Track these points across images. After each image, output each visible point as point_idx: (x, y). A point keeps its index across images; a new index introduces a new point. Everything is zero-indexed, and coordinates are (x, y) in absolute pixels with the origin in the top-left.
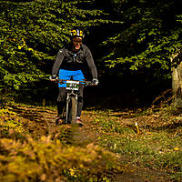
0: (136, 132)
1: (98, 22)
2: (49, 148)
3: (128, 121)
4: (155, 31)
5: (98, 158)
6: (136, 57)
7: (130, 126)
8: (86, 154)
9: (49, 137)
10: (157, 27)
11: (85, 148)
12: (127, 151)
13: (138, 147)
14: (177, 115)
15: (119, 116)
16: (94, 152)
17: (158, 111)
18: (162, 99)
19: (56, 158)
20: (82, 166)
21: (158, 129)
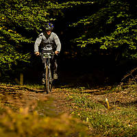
0: (106, 107)
1: (70, 4)
4: (123, 14)
6: (105, 38)
7: (101, 102)
8: (60, 123)
10: (125, 10)
11: (60, 118)
12: (98, 124)
13: (109, 120)
15: (91, 93)
16: (67, 122)
17: (127, 87)
18: (130, 77)
19: (33, 128)
20: (56, 135)
21: (126, 105)
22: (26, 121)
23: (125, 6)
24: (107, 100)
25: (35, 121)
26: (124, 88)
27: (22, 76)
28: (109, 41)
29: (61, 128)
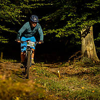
0: (58, 77)
2: (4, 83)
3: (53, 70)
7: (55, 73)
8: (27, 87)
9: (5, 76)
11: (26, 83)
12: (52, 88)
13: (59, 86)
14: (84, 67)
15: (48, 67)
16: (32, 86)
17: (73, 64)
18: (75, 57)
19: (8, 89)
20: (24, 94)
21: (72, 76)
22: (4, 84)
23: (73, 9)
24: (59, 72)
25: (10, 84)
26: (70, 64)
27: (2, 53)
28: (62, 32)
29: (27, 90)
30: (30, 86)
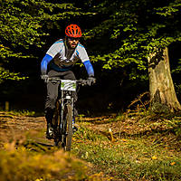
0: (110, 139)
2: (13, 156)
3: (101, 128)
4: (130, 28)
5: (67, 167)
6: (109, 56)
8: (54, 162)
9: (13, 144)
10: (133, 23)
12: (100, 160)
14: (155, 120)
16: (62, 160)
17: (135, 115)
19: (20, 167)
20: (49, 175)
22: (11, 159)
23: (133, 18)
24: (110, 130)
25: (24, 159)
26: (131, 116)
27: (7, 104)
28: (114, 59)
29: (54, 168)
30: (59, 161)
